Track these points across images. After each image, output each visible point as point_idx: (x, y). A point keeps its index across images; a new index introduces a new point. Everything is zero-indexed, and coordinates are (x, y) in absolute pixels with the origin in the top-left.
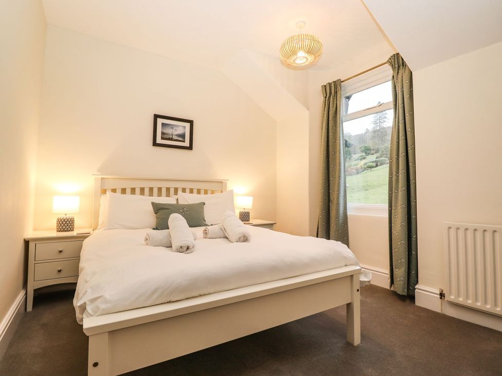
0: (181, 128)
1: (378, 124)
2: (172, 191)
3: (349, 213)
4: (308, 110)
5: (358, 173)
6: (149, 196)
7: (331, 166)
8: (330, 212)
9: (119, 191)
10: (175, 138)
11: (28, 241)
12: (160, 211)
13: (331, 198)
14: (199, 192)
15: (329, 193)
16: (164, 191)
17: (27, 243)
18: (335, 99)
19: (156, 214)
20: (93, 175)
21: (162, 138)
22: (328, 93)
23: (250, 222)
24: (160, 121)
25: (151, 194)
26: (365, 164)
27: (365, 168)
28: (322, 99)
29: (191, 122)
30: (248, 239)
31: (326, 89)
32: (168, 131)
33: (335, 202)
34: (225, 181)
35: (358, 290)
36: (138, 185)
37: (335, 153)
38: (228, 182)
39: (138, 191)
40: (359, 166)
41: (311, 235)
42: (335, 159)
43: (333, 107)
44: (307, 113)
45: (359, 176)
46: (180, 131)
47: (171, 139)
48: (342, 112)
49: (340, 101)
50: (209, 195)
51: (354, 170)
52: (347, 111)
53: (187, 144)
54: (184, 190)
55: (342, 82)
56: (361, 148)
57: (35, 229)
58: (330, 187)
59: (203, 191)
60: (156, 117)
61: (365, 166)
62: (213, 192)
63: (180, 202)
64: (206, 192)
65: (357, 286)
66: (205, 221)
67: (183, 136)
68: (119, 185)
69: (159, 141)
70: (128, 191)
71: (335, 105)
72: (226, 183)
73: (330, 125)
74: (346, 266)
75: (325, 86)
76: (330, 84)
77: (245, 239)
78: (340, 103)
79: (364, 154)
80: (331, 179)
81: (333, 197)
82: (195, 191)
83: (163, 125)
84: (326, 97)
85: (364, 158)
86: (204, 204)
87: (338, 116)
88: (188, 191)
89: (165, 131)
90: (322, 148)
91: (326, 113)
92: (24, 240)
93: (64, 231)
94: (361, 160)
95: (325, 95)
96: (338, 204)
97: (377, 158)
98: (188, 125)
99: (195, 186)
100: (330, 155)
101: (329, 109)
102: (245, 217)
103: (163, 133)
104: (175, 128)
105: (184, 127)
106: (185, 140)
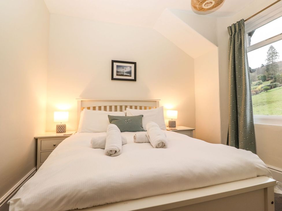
0: (129, 68)
1: (271, 60)
2: (123, 108)
3: (255, 122)
4: (217, 46)
5: (257, 94)
6: (110, 111)
7: (238, 86)
8: (239, 122)
9: (92, 108)
10: (125, 74)
11: (37, 139)
12: (113, 121)
13: (239, 111)
14: (141, 108)
15: (237, 107)
16: (118, 108)
17: (36, 140)
18: (240, 35)
19: (110, 122)
20: (76, 99)
21: (117, 75)
22: (233, 31)
23: (176, 128)
24: (115, 64)
25: (111, 110)
26: (262, 88)
27: (262, 90)
28: (229, 37)
29: (135, 63)
30: (166, 145)
31: (231, 29)
32: (121, 70)
33: (242, 114)
35: (272, 203)
36: (102, 104)
37: (241, 76)
39: (103, 108)
40: (257, 89)
41: (222, 143)
42: (241, 81)
43: (238, 42)
44: (216, 49)
45: (258, 95)
46: (128, 70)
47: (123, 75)
48: (246, 45)
49: (244, 35)
50: (148, 110)
51: (254, 92)
52: (250, 43)
53: (132, 77)
54: (131, 107)
55: (245, 21)
56: (258, 77)
57: (46, 131)
58: (238, 103)
59: (144, 107)
60: (113, 62)
61: (262, 89)
62: (150, 108)
63: (127, 115)
64: (145, 108)
65: (271, 198)
66: (143, 127)
67: (130, 72)
68: (92, 105)
69: (115, 76)
70: (97, 108)
71: (240, 40)
72: (159, 102)
73: (236, 55)
74: (258, 176)
75: (231, 27)
76: (234, 25)
77: (162, 145)
78: (244, 37)
79: (261, 81)
80: (238, 96)
81: (241, 110)
82: (138, 108)
83: (118, 66)
84: (231, 35)
85: (261, 84)
86: (143, 116)
87: (243, 48)
88: (133, 107)
89: (119, 70)
90: (230, 73)
91: (232, 47)
92: (35, 138)
93: (60, 132)
94: (259, 85)
95: (231, 34)
96: (245, 115)
97: (271, 83)
98: (133, 65)
99: (138, 104)
100: (237, 79)
101: (235, 44)
102: (172, 124)
103: (117, 72)
104: (125, 68)
105: (131, 67)
106: (131, 75)
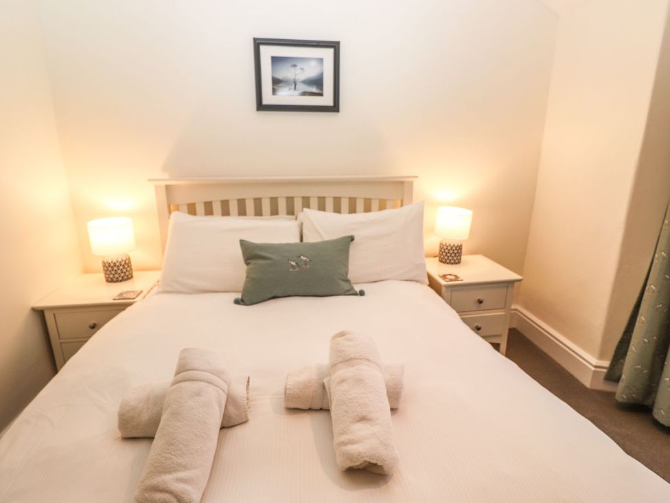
0: (313, 63)
9: (200, 209)
12: (254, 260)
14: (353, 207)
16: (282, 204)
17: (40, 313)
19: (247, 264)
24: (267, 52)
29: (335, 46)
32: (286, 73)
34: (411, 179)
38: (416, 183)
46: (310, 72)
50: (374, 215)
53: (327, 100)
54: (322, 204)
59: (363, 203)
60: (258, 43)
62: (382, 207)
67: (318, 82)
69: (268, 97)
72: (411, 183)
82: (345, 205)
83: (275, 60)
86: (352, 240)
88: (330, 204)
89: (280, 76)
92: (33, 309)
98: (328, 54)
103: (275, 80)
104: (300, 66)
105: (321, 60)
106: (322, 89)
